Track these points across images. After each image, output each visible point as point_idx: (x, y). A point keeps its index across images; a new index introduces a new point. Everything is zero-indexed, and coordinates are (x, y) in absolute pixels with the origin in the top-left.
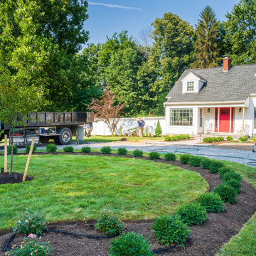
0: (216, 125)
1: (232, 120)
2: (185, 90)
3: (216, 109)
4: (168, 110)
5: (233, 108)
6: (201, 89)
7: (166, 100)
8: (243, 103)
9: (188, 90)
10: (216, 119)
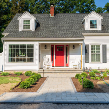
0: (52, 60)
1: (66, 55)
2: (21, 28)
3: (52, 46)
4: (6, 46)
5: (67, 45)
6: (36, 28)
7: (2, 36)
8: (82, 40)
9: (24, 28)
10: (52, 55)
